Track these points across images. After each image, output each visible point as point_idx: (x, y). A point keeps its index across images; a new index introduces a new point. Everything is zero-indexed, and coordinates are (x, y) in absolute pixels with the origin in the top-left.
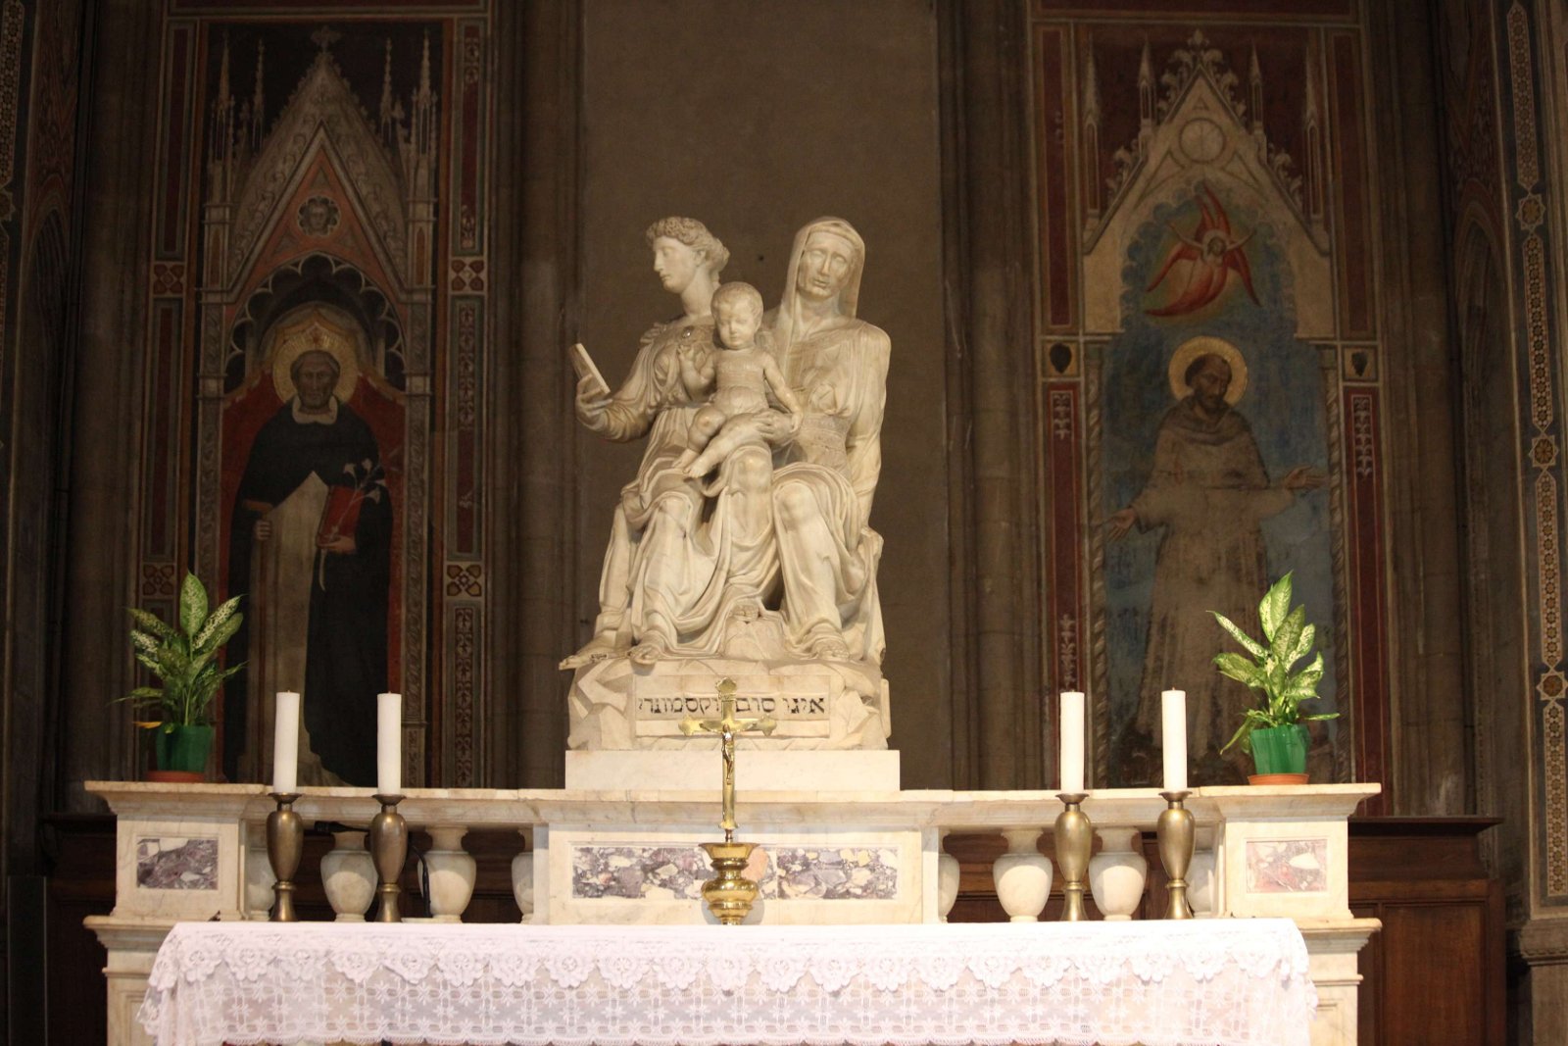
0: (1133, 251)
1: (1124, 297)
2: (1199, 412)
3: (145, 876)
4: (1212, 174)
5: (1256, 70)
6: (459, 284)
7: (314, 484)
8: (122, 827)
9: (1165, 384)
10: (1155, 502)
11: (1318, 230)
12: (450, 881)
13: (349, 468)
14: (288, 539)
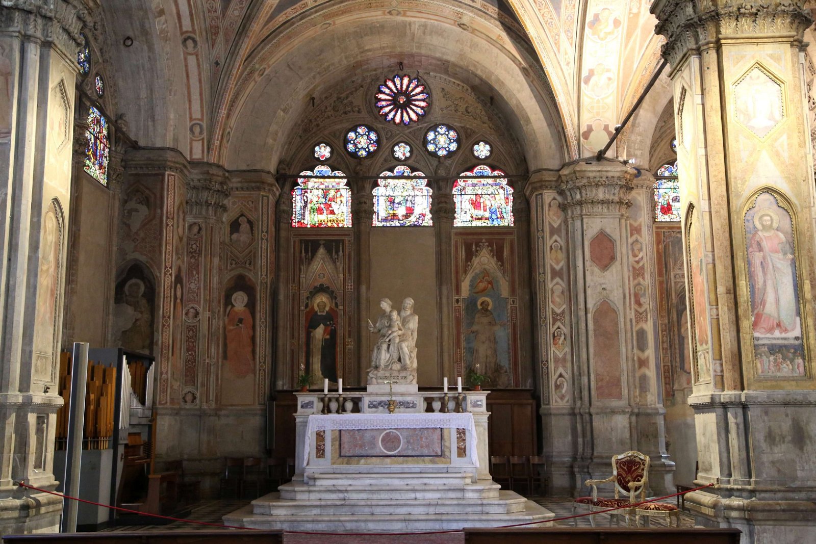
0: (471, 281)
1: (469, 290)
2: (483, 311)
3: (302, 407)
4: (486, 267)
5: (495, 246)
6: (348, 289)
7: (322, 326)
8: (299, 399)
9: (477, 306)
10: (475, 328)
11: (506, 277)
12: (349, 405)
13: (328, 323)
14: (317, 336)
